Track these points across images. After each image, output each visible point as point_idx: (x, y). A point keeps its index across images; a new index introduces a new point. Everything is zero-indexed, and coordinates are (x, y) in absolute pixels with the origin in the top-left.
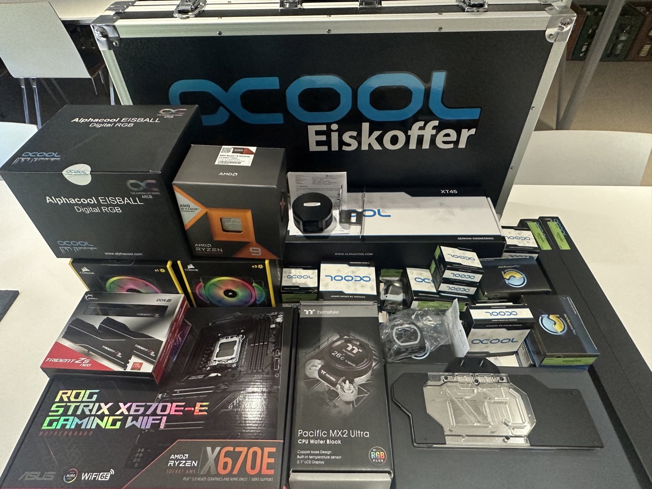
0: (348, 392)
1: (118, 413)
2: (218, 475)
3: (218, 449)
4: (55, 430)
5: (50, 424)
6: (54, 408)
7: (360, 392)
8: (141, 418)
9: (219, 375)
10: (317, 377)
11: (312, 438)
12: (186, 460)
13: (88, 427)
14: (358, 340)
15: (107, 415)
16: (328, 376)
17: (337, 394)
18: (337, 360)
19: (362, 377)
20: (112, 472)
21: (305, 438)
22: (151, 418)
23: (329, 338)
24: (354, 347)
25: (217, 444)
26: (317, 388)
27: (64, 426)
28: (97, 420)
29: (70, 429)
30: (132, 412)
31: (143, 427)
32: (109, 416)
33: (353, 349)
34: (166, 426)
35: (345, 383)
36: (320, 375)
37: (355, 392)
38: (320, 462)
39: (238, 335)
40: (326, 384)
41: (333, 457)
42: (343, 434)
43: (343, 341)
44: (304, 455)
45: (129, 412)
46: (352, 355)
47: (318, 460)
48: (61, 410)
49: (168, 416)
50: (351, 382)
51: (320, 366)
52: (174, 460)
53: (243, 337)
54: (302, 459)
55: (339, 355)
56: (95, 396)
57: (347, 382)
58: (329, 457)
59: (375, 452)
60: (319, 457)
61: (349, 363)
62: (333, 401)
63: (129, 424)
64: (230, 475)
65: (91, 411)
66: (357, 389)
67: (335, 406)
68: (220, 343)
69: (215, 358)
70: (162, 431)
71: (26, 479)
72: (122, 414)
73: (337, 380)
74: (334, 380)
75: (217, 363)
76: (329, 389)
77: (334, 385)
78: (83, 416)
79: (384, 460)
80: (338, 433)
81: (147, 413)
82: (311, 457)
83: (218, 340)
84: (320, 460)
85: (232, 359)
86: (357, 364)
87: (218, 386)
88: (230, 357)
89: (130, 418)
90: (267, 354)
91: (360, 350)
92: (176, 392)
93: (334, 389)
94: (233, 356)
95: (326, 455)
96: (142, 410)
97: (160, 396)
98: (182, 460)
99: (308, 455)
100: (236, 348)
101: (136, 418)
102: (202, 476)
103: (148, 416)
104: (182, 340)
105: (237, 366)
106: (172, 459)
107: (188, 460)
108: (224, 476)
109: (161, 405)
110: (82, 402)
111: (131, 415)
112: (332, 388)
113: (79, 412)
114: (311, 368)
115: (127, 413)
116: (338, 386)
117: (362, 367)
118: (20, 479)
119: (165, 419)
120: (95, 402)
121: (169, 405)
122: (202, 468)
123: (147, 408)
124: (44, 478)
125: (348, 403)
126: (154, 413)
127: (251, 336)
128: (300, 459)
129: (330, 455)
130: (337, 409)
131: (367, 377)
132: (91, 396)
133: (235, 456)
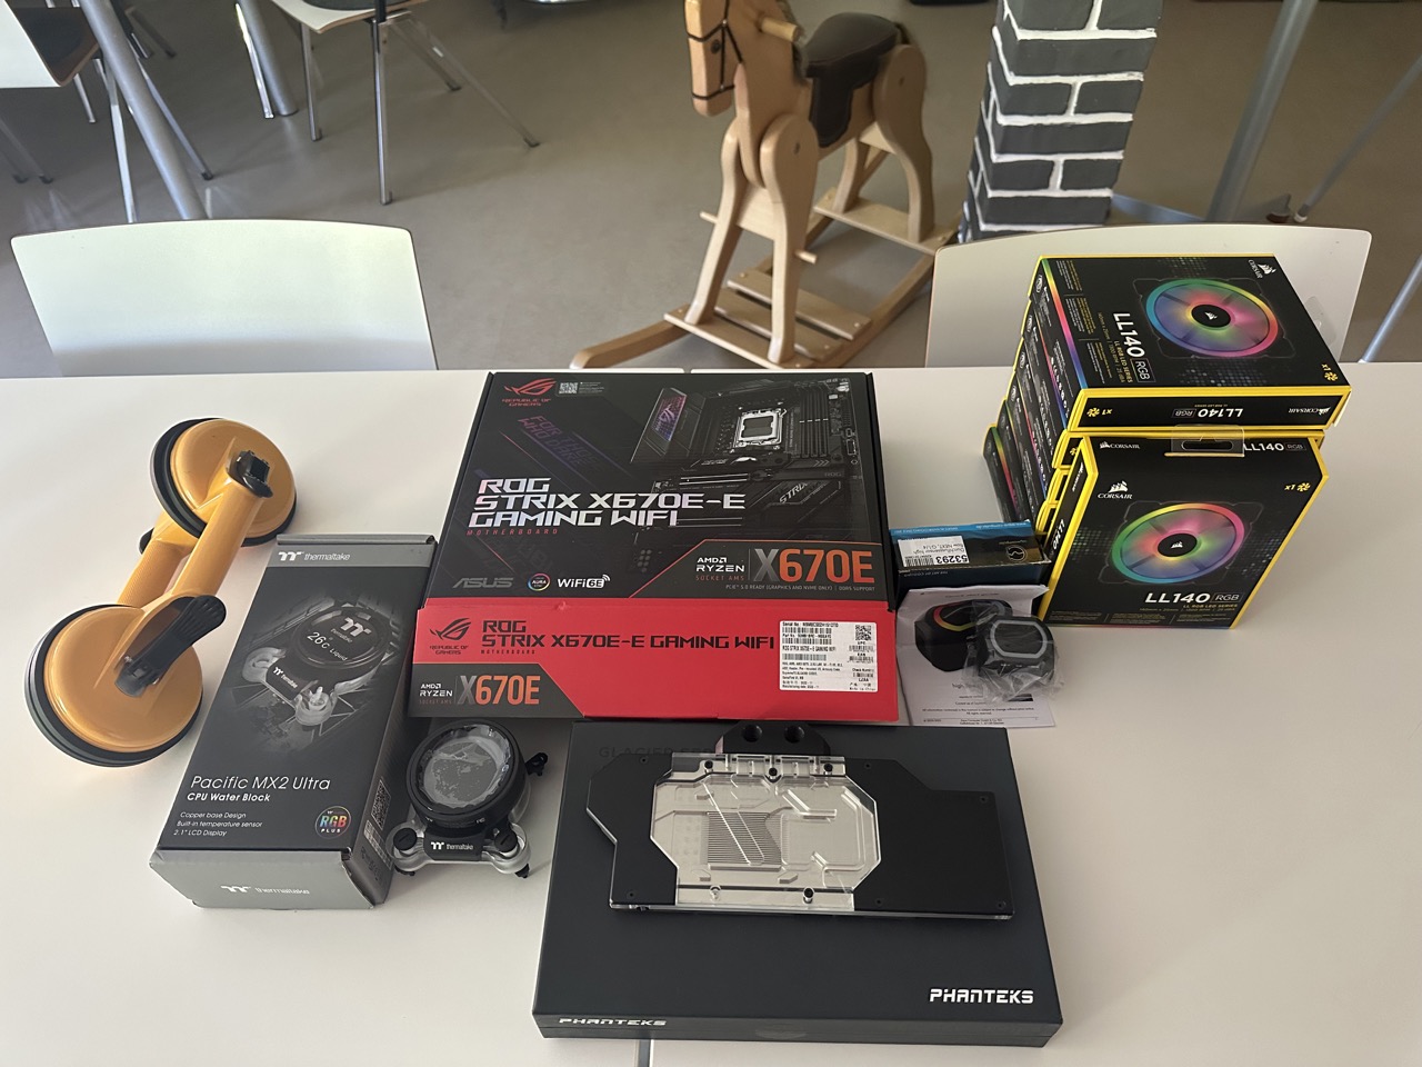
0: (316, 706)
1: (592, 506)
2: (782, 582)
3: (774, 552)
4: (492, 528)
5: (482, 520)
6: (480, 501)
7: (339, 707)
8: (634, 513)
9: (754, 459)
10: (264, 681)
11: (216, 792)
12: (723, 564)
13: (548, 523)
14: (370, 612)
15: (575, 509)
16: (285, 678)
17: (293, 712)
18: (315, 649)
19: (352, 682)
20: (606, 577)
21: (203, 791)
22: (651, 513)
23: (312, 607)
24: (357, 625)
25: (775, 546)
26: (258, 701)
27: (505, 524)
28: (559, 516)
29: (517, 527)
30: (616, 505)
31: (641, 523)
32: (579, 510)
33: (355, 628)
34: (678, 523)
35: (314, 692)
36: (271, 677)
37: (330, 708)
38: (218, 833)
39: (773, 409)
40: (276, 693)
41: (247, 825)
42: (278, 784)
43: (339, 613)
44: (192, 820)
45: (611, 504)
46: (348, 640)
47: (216, 829)
48: (494, 505)
49: (679, 509)
50: (327, 691)
51: (275, 660)
52: (704, 564)
53: (782, 412)
54: (185, 828)
55: (320, 639)
56: (546, 488)
57: (320, 690)
58: (237, 824)
59: (330, 816)
60: (219, 825)
61: (336, 654)
62: (280, 726)
63: (615, 519)
64: (802, 581)
65: (545, 504)
66: (334, 702)
67: (281, 734)
68: (743, 419)
69: (741, 439)
70: (673, 528)
71: (466, 586)
72: (600, 507)
73: (300, 688)
74: (295, 686)
75: (745, 444)
76: (280, 704)
77: (291, 694)
78: (533, 510)
79: (342, 829)
80: (269, 782)
81: (643, 506)
82: (203, 824)
83: (741, 416)
84: (221, 829)
85: (770, 439)
86: (351, 658)
87: (756, 473)
88: (767, 437)
89: (616, 513)
90: (831, 434)
91: (368, 631)
92: (685, 481)
93: (289, 702)
94: (773, 436)
95: (236, 820)
96: (632, 503)
97: (658, 485)
98: (718, 563)
99: (198, 820)
100: (773, 425)
101: (626, 512)
102: (758, 583)
103: (647, 510)
104: (676, 415)
105: (782, 449)
106: (701, 563)
107: (728, 563)
108: (792, 584)
109: (663, 497)
110: (525, 493)
111: (616, 509)
112: (286, 701)
113: (526, 506)
114: (257, 664)
115: (608, 506)
116: (300, 698)
117: (359, 662)
118: (456, 586)
119: (674, 514)
120: (548, 494)
121: (677, 497)
122: (753, 574)
123: (640, 501)
124: (495, 585)
125: (307, 728)
126: (654, 506)
127: (797, 410)
128: (181, 828)
129: (241, 821)
130: (283, 740)
131: (362, 681)
132: (538, 485)
133: (807, 562)
